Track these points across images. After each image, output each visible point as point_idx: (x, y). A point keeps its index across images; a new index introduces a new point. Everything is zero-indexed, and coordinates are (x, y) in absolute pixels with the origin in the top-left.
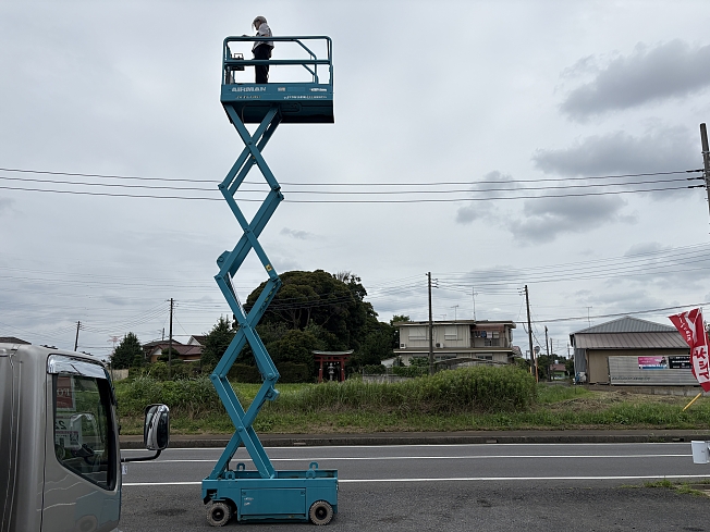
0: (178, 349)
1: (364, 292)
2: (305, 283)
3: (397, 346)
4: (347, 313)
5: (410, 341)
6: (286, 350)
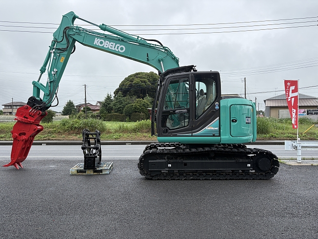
0: (91, 107)
2: (145, 78)
6: (136, 108)
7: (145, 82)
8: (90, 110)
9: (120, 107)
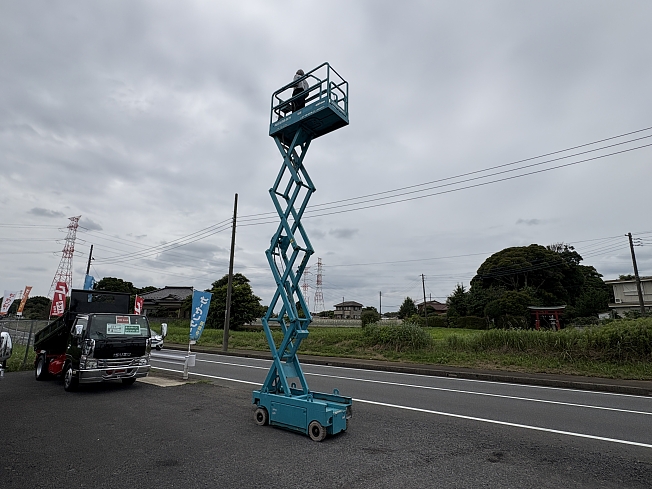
0: (435, 307)
1: (580, 258)
2: (519, 256)
3: (613, 301)
4: (561, 276)
5: (625, 296)
6: (504, 306)
7: (519, 261)
8: (434, 310)
9: (478, 305)
